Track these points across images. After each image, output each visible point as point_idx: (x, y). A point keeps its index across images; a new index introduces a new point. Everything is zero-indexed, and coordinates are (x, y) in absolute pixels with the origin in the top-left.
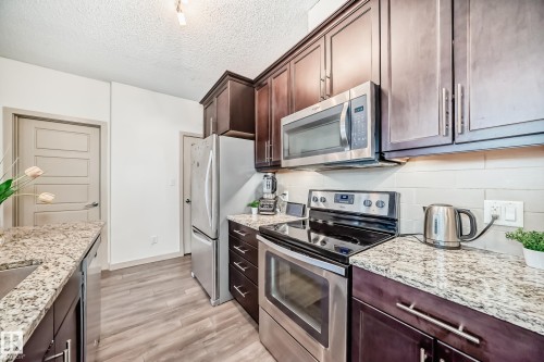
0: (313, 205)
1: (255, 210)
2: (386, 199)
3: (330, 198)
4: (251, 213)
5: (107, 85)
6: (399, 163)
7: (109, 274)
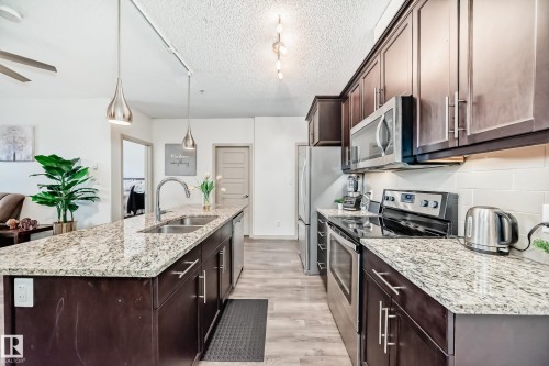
0: (386, 203)
1: (340, 206)
2: (439, 198)
3: (398, 196)
4: (337, 207)
5: (251, 119)
6: (459, 163)
7: (252, 240)
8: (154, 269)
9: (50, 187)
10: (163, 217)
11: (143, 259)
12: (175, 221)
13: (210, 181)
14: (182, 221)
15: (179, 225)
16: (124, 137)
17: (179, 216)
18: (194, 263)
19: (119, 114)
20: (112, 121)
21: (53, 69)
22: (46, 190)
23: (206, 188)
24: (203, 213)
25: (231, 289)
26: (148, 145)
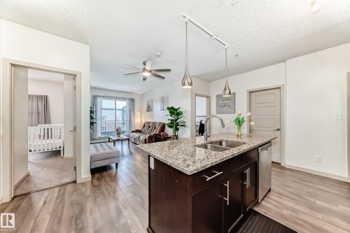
7: (283, 168)
8: (190, 170)
9: (171, 120)
10: (209, 139)
11: (188, 162)
12: (216, 142)
13: (241, 117)
14: (221, 143)
15: (218, 145)
16: (196, 95)
17: (218, 140)
18: (219, 174)
19: (186, 83)
20: (184, 87)
21: (169, 70)
22: (170, 121)
23: (239, 122)
24: (236, 140)
25: (257, 203)
26: (208, 97)
